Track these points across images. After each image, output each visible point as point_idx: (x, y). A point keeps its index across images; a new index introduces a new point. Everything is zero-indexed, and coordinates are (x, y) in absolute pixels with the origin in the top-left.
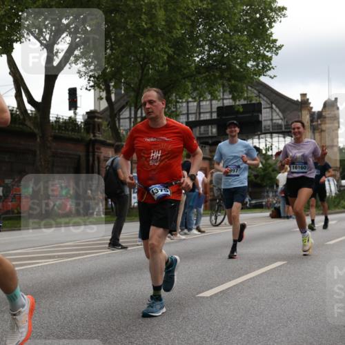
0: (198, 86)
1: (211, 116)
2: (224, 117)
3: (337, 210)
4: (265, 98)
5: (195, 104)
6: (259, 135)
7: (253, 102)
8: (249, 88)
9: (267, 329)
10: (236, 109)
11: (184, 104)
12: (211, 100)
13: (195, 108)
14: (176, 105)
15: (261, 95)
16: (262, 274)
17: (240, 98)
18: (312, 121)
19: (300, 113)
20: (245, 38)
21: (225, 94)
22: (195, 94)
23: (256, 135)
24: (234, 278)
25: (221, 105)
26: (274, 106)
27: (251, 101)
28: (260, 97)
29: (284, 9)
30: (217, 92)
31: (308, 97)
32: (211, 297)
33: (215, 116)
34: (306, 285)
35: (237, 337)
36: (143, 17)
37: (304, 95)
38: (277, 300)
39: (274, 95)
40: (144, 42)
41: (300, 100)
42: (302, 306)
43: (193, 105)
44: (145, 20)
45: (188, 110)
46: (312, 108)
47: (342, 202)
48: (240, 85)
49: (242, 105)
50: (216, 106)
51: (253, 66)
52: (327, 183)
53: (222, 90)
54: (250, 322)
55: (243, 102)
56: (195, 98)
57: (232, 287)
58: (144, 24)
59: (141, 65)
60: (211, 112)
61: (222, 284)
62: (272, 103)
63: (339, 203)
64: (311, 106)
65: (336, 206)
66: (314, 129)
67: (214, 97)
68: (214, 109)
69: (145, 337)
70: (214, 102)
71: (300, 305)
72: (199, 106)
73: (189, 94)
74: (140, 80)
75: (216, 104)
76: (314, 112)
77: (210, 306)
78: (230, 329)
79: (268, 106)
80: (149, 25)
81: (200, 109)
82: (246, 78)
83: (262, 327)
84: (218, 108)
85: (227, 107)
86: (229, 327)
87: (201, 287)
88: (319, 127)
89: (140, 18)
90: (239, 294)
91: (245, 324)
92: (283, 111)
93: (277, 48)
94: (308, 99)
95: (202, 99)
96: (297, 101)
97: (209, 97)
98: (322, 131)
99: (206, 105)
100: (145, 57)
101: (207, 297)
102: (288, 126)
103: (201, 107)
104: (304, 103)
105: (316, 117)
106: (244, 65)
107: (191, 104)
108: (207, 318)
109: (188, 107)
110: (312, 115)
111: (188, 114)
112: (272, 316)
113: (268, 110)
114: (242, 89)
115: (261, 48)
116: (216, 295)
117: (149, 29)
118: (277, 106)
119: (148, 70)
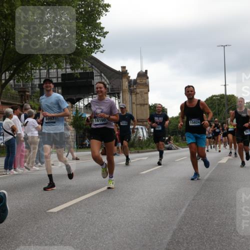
0: (47, 58)
1: (58, 81)
2: (67, 82)
3: (148, 150)
4: (96, 69)
5: (46, 71)
6: (92, 95)
7: (88, 71)
8: (85, 61)
9: (98, 235)
10: (75, 76)
11: (37, 71)
12: (57, 69)
13: (45, 74)
14: (31, 72)
15: (93, 66)
16: (94, 195)
17: (78, 68)
18: (130, 86)
19: (121, 80)
20: (81, 25)
21: (67, 65)
22: (45, 64)
23: (90, 95)
24: (75, 198)
25: (65, 73)
26: (103, 75)
27: (86, 70)
28: (92, 68)
29: (108, 6)
30: (61, 63)
31: (126, 69)
32: (58, 212)
33: (60, 80)
34: (126, 202)
35: (76, 241)
36: (5, 5)
37: (123, 68)
38: (106, 213)
39: (103, 67)
40: (6, 24)
41: (121, 71)
42: (123, 218)
43: (44, 72)
44: (6, 7)
45: (40, 75)
46: (129, 77)
47: (152, 144)
48: (78, 58)
49: (80, 73)
50: (61, 73)
51: (87, 45)
52: (140, 130)
53: (65, 62)
54: (86, 230)
55: (80, 71)
56: (45, 67)
57: (73, 205)
58: (5, 11)
59: (4, 41)
60: (57, 78)
61: (66, 203)
62: (101, 72)
63: (149, 144)
64: (129, 75)
65: (148, 147)
66: (131, 92)
67: (59, 67)
68: (60, 76)
69: (8, 242)
70: (59, 70)
71: (122, 217)
72: (48, 73)
73: (41, 64)
74: (4, 52)
75: (60, 72)
76: (131, 80)
77: (57, 219)
78: (72, 235)
79: (99, 75)
80: (9, 11)
81: (49, 75)
82: (82, 53)
83: (94, 234)
84: (62, 75)
85: (68, 74)
86: (71, 234)
87: (50, 205)
88: (135, 90)
89: (3, 6)
90: (78, 210)
91: (82, 231)
92: (109, 78)
93: (104, 33)
94: (127, 71)
95: (50, 68)
96: (119, 71)
97: (56, 67)
98: (137, 93)
99: (54, 72)
100: (7, 34)
101: (55, 212)
102: (112, 89)
103: (50, 74)
104: (124, 73)
105: (132, 83)
106: (80, 44)
107: (42, 71)
108: (55, 227)
109: (40, 73)
110: (130, 81)
111: (40, 78)
112: (102, 225)
113: (98, 77)
114: (79, 61)
115: (93, 33)
116: (61, 210)
117: (10, 14)
118: (105, 75)
119: (9, 45)
